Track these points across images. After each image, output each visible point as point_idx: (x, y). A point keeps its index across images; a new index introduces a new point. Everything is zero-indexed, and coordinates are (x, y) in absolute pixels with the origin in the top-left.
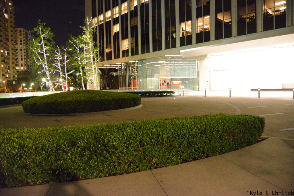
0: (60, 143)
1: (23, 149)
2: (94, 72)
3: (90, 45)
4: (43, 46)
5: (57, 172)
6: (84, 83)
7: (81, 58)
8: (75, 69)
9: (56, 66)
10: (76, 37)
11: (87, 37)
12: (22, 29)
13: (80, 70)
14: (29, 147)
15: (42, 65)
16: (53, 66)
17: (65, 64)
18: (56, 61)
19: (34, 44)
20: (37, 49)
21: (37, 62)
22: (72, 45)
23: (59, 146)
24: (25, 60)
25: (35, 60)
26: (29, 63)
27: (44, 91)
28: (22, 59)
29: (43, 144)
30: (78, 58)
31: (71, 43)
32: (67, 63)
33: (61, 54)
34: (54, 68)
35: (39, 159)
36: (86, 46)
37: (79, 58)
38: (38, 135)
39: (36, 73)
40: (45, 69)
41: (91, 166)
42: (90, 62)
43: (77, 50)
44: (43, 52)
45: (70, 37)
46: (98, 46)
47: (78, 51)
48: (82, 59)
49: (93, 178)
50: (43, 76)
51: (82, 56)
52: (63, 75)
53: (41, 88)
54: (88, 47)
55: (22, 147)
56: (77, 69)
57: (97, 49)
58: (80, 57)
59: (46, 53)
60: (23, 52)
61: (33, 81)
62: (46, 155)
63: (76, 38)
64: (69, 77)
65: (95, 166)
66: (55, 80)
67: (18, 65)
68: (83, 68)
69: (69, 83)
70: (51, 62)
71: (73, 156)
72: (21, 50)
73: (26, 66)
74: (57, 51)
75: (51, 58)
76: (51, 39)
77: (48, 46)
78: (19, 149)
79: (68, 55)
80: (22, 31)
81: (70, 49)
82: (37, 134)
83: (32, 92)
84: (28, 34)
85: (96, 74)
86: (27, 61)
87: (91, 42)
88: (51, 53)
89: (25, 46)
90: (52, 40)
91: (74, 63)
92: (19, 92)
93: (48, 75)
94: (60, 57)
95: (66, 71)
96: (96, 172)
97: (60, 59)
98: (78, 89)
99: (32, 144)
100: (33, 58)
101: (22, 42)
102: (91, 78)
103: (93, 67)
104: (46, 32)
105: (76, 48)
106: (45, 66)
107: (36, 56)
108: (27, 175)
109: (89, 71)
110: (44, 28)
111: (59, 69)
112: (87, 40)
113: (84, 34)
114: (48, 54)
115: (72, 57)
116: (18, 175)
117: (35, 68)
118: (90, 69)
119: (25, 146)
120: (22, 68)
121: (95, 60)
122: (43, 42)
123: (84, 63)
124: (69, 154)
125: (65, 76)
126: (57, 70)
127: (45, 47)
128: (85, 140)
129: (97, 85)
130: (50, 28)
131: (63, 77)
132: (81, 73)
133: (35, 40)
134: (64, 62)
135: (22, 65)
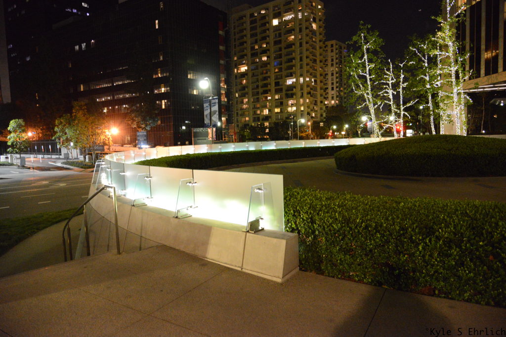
0: (405, 225)
1: (348, 224)
2: (455, 100)
3: (451, 49)
4: (365, 64)
5: (397, 271)
6: (434, 123)
7: (431, 77)
8: (418, 97)
9: (385, 95)
10: (423, 38)
11: (446, 35)
12: (334, 42)
13: (428, 99)
14: (357, 224)
15: (363, 96)
16: (380, 95)
17: (401, 90)
18: (385, 86)
19: (352, 61)
20: (357, 70)
21: (356, 90)
22: (415, 54)
23: (403, 229)
24: (338, 89)
25: (354, 88)
26: (342, 94)
27: (363, 136)
28: (333, 89)
29: (378, 223)
30: (426, 76)
31: (412, 51)
32: (403, 88)
33: (393, 74)
34: (381, 99)
35: (370, 244)
36: (443, 53)
37: (428, 77)
38: (368, 207)
39: (354, 109)
40: (367, 101)
41: (460, 278)
42: (448, 82)
43: (424, 62)
44: (366, 73)
45: (411, 41)
46: (468, 48)
47: (426, 65)
48: (433, 77)
49: (461, 301)
50: (364, 113)
51: (433, 73)
52: (396, 110)
53: (359, 132)
54: (447, 54)
55: (347, 221)
56: (422, 98)
57: (465, 55)
58: (429, 75)
59: (370, 75)
60: (334, 77)
61: (349, 122)
62: (382, 240)
63: (422, 41)
64: (406, 113)
65: (469, 279)
66: (382, 118)
67: (328, 97)
68: (434, 96)
69: (405, 122)
70: (378, 88)
71: (427, 252)
72: (332, 74)
73: (338, 99)
74: (388, 70)
75: (377, 82)
76: (379, 50)
77: (374, 62)
78: (343, 223)
79: (406, 74)
80: (334, 45)
81: (410, 63)
82: (366, 205)
83: (345, 138)
84: (343, 48)
85: (460, 104)
86: (340, 91)
87: (453, 43)
88: (378, 73)
89: (337, 67)
90: (380, 52)
91: (416, 87)
92: (328, 138)
93: (372, 111)
94: (392, 79)
95: (401, 103)
96: (470, 291)
97: (392, 83)
98: (421, 134)
99: (360, 219)
100: (350, 86)
101: (334, 63)
102: (448, 112)
103: (455, 91)
104: (371, 40)
105: (423, 59)
106: (369, 96)
107: (354, 82)
108: (351, 265)
109: (446, 100)
110: (368, 33)
111: (390, 100)
112: (445, 41)
113: (438, 31)
114: (374, 76)
115: (414, 76)
116: (338, 261)
117: (353, 101)
118: (448, 96)
119: (351, 220)
120: (333, 102)
121: (461, 77)
122: (366, 57)
123: (437, 85)
124: (420, 248)
125: (400, 111)
126: (387, 102)
127: (369, 65)
128: (452, 228)
129: (461, 126)
130: (378, 31)
131: (396, 113)
132: (430, 105)
133: (353, 55)
134: (399, 88)
135: (333, 98)
